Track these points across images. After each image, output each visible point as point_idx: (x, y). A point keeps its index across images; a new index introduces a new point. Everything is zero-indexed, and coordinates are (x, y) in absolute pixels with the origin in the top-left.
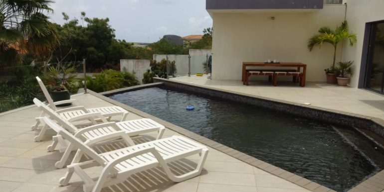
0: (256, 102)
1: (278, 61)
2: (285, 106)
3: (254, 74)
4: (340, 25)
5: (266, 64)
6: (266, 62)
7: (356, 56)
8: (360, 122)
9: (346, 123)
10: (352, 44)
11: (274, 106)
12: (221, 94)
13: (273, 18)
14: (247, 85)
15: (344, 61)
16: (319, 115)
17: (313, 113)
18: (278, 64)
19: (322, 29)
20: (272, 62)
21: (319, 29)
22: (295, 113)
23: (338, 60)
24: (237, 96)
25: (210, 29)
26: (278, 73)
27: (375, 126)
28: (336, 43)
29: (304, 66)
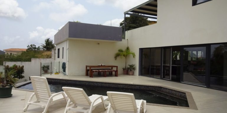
0: (107, 85)
1: (104, 65)
2: (123, 85)
3: (95, 71)
4: (126, 48)
5: (99, 66)
6: (99, 65)
7: (136, 62)
8: (157, 88)
9: (151, 89)
10: (134, 57)
11: (118, 86)
12: (85, 83)
13: (99, 44)
14: (92, 77)
15: (131, 64)
16: (140, 87)
17: (137, 87)
18: (104, 66)
19: (119, 50)
20: (102, 65)
21: (118, 50)
22: (129, 88)
23: (128, 64)
24: (96, 83)
25: (32, 45)
26: (106, 70)
27: (163, 89)
28: (126, 56)
29: (117, 67)
